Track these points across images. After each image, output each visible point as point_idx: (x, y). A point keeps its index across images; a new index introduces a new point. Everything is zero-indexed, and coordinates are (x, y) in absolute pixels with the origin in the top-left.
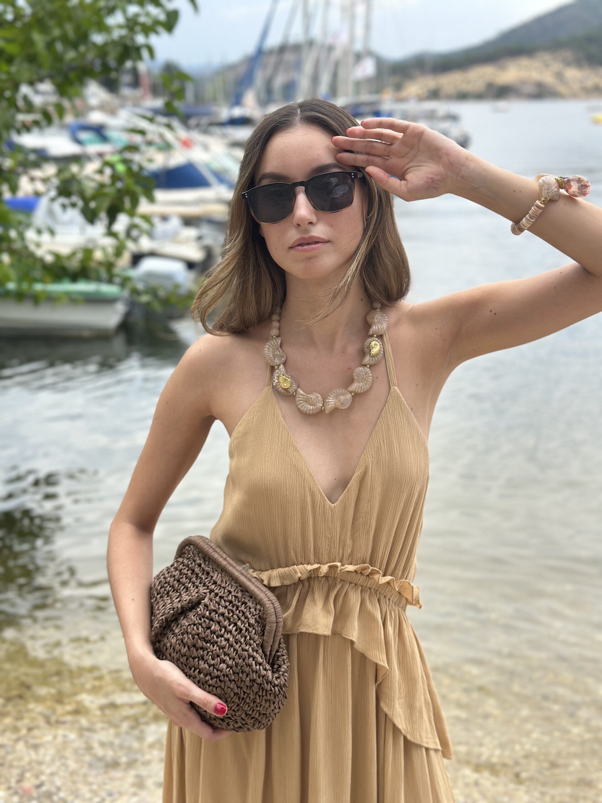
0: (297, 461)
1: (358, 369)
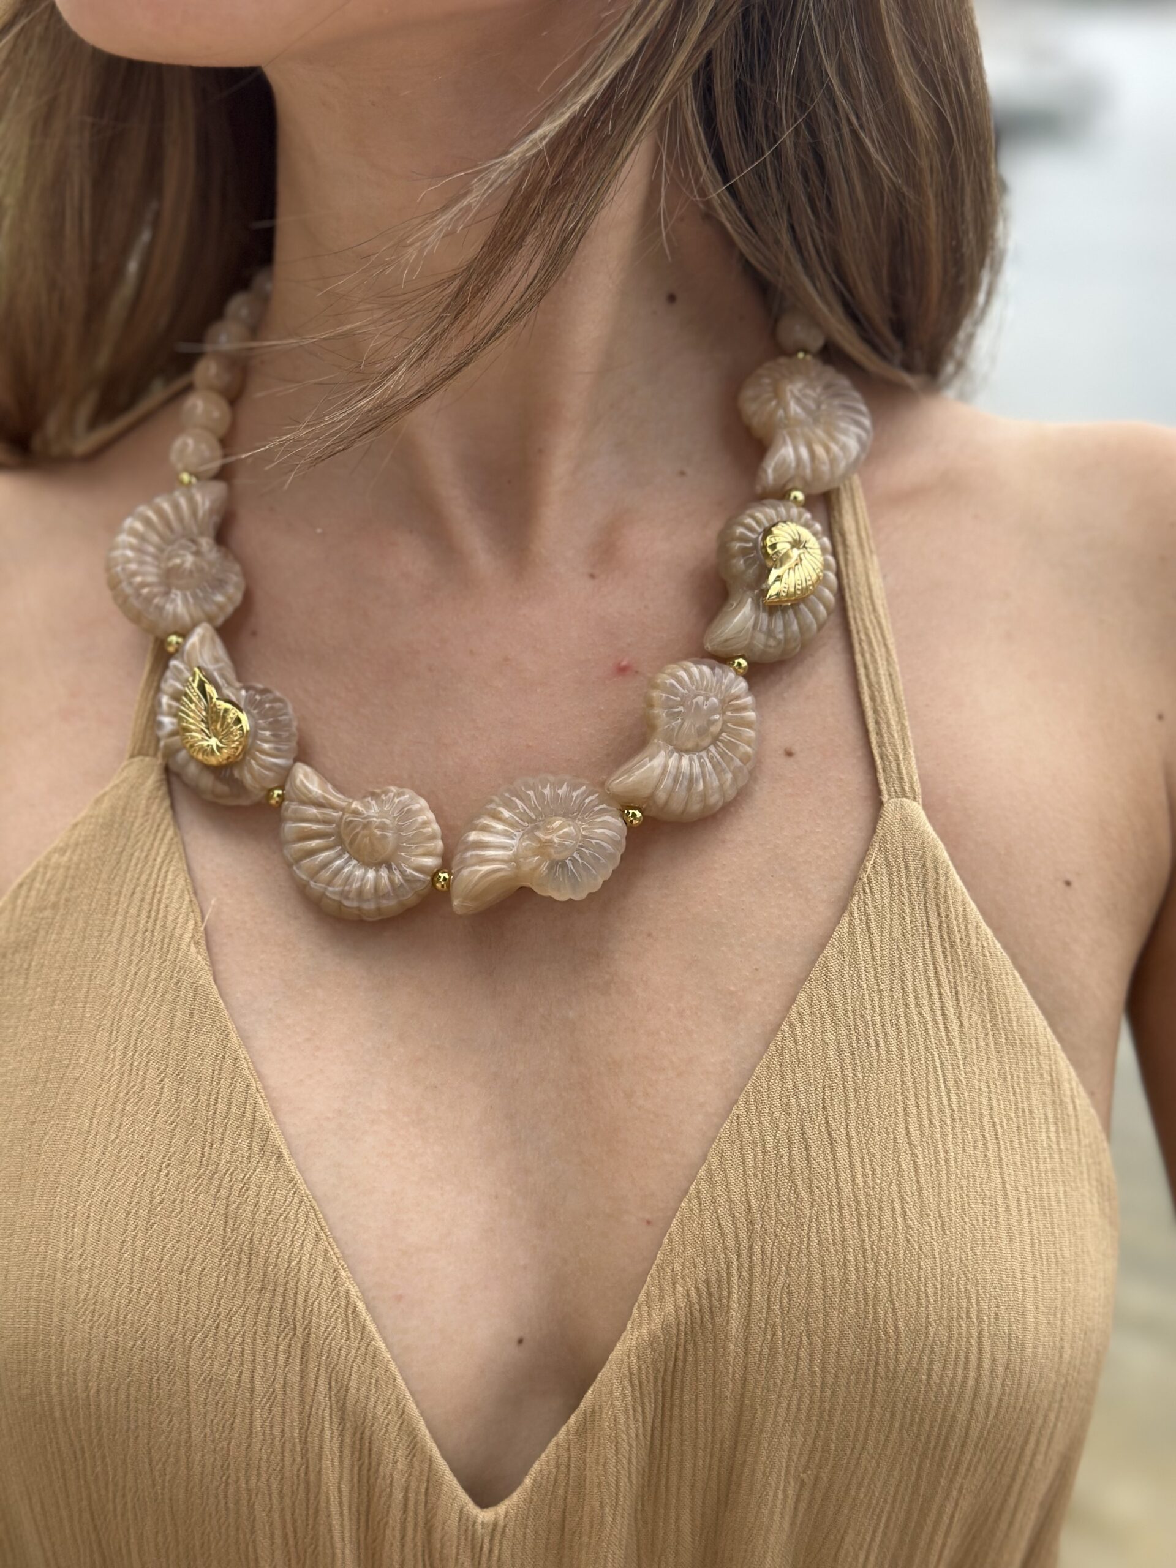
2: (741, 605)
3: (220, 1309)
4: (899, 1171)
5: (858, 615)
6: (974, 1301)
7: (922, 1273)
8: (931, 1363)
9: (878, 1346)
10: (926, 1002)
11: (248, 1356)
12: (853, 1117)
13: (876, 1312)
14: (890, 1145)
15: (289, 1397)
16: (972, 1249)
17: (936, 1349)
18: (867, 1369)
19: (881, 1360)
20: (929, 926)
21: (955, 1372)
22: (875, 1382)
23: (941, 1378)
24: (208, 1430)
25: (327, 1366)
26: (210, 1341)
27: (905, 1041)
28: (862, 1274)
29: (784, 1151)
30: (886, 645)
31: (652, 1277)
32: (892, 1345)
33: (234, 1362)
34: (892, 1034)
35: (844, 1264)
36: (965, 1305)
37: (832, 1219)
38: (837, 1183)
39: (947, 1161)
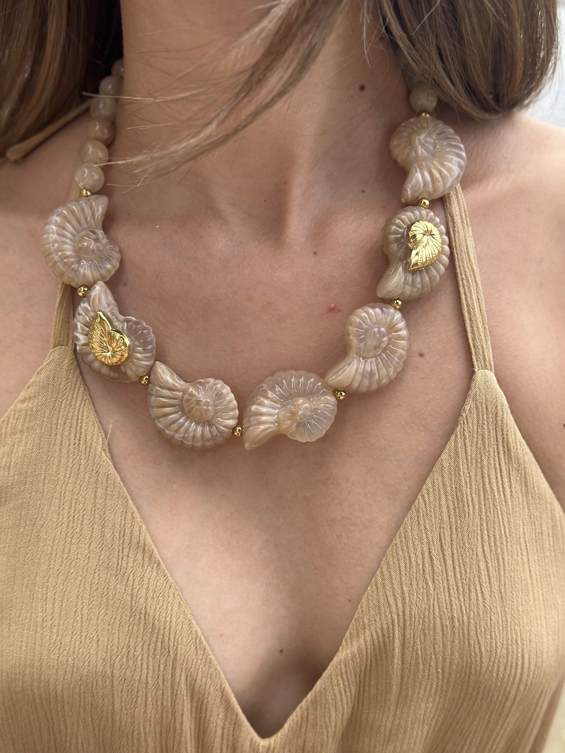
0: (153, 598)
1: (364, 314)
2: (396, 270)
3: (130, 643)
4: (479, 570)
5: (461, 264)
6: (519, 634)
7: (492, 622)
8: (499, 667)
9: (471, 659)
10: (494, 481)
11: (145, 666)
12: (455, 543)
13: (469, 643)
14: (474, 558)
15: (166, 686)
16: (517, 608)
17: (501, 660)
18: (465, 670)
19: (473, 666)
20: (497, 440)
21: (511, 671)
22: (469, 677)
23: (504, 675)
24: (123, 704)
25: (186, 669)
26: (125, 659)
27: (482, 502)
28: (461, 623)
29: (420, 562)
30: (476, 281)
31: (353, 626)
32: (478, 659)
33: (137, 670)
34: (476, 498)
35: (452, 618)
36: (514, 637)
37: (445, 596)
38: (447, 577)
39: (504, 563)
